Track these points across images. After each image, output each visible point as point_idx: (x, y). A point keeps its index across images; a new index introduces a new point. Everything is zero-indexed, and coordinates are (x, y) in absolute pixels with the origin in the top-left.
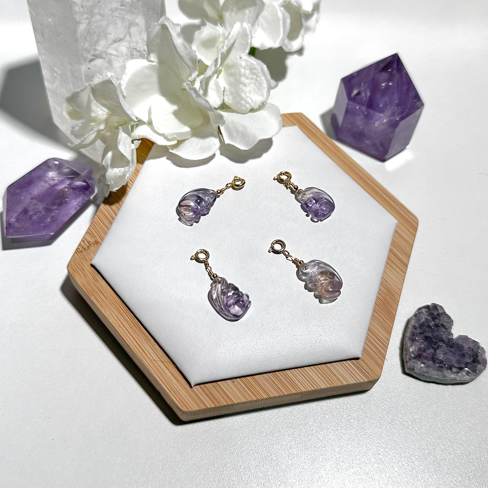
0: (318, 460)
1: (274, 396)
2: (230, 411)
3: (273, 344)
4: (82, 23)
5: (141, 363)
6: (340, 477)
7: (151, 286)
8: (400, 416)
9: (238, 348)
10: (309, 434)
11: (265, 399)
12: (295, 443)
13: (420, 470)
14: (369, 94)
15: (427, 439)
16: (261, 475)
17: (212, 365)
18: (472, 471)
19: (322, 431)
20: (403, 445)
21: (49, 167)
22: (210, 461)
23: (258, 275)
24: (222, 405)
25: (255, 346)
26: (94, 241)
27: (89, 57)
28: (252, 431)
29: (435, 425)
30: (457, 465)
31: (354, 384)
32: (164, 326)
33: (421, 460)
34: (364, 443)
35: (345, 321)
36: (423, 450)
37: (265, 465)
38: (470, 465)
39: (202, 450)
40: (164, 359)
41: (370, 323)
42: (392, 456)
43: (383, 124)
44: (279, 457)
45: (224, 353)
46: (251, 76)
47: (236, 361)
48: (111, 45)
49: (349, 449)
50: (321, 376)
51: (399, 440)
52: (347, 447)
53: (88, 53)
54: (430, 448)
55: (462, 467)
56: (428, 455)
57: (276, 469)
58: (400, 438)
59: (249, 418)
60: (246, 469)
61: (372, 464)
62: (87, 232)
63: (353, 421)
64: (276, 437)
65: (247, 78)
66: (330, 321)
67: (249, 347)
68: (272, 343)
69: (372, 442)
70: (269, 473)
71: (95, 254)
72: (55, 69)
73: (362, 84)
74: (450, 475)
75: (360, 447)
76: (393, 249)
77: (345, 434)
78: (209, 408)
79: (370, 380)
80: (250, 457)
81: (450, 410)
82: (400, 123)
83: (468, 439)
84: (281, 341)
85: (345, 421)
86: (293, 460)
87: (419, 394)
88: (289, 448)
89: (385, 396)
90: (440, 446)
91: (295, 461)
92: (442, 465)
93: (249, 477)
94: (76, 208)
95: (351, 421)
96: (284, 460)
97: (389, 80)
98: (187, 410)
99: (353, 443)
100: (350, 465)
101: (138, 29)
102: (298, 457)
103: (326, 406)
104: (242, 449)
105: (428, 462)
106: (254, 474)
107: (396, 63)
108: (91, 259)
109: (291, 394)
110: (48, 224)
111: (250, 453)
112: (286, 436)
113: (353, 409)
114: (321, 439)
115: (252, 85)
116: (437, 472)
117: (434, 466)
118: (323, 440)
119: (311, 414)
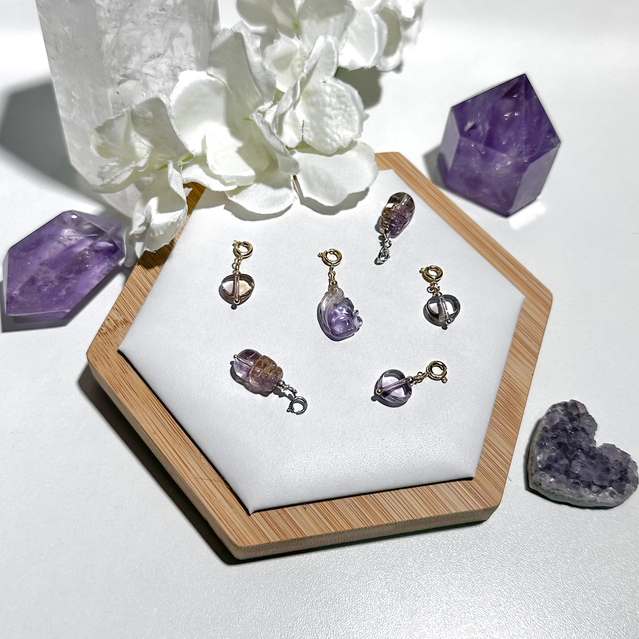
0: (419, 613)
1: (358, 527)
2: (300, 547)
3: (358, 459)
4: (109, 33)
5: (183, 482)
6: (447, 635)
7: (196, 380)
8: (528, 554)
9: (312, 463)
10: (407, 578)
11: (347, 532)
12: (389, 590)
13: (554, 627)
14: (487, 127)
15: (564, 586)
16: (343, 632)
17: (277, 485)
18: (623, 628)
19: (424, 574)
20: (531, 593)
21: (65, 223)
22: (275, 613)
23: (339, 367)
24: (289, 539)
25: (334, 461)
26: (123, 320)
27: (117, 78)
28: (331, 574)
29: (575, 566)
30: (604, 620)
31: (465, 513)
32: (214, 433)
33: (556, 613)
34: (480, 590)
35: (454, 429)
36: (558, 600)
37: (348, 619)
38: (621, 621)
39: (265, 598)
40: (213, 476)
41: (488, 432)
42: (517, 608)
43: (507, 167)
44: (367, 609)
45: (292, 469)
46: (338, 106)
47: (308, 481)
48: (146, 61)
49: (460, 599)
50: (421, 501)
51: (527, 586)
52: (457, 596)
53: (116, 73)
54: (568, 597)
55: (610, 623)
56: (564, 607)
57: (363, 624)
58: (528, 584)
59: (327, 556)
60: (323, 624)
61: (491, 618)
62: (113, 308)
63: (465, 561)
64: (363, 582)
65: (334, 109)
66: (434, 428)
67: (325, 462)
68: (356, 456)
69: (491, 589)
70: (354, 630)
71: (124, 337)
72: (73, 93)
73: (479, 115)
74: (594, 633)
75: (474, 595)
76: (518, 333)
77: (455, 578)
78: (273, 543)
79: (486, 507)
80: (328, 608)
81: (594, 547)
82: (529, 165)
83: (619, 585)
84: (369, 455)
85: (455, 561)
86: (386, 612)
87: (554, 526)
88: (381, 597)
89: (508, 529)
90: (581, 594)
91: (388, 614)
92: (584, 620)
93: (327, 635)
94: (100, 277)
95: (462, 561)
96: (374, 612)
97: (514, 109)
98: (243, 545)
99: (466, 590)
100: (461, 619)
101: (182, 41)
102: (392, 609)
103: (430, 541)
104: (318, 597)
105: (565, 616)
106: (333, 631)
107: (524, 86)
108: (118, 344)
109: (382, 525)
110: (63, 298)
111: (329, 603)
112: (377, 580)
113: (466, 545)
114: (423, 586)
115: (340, 118)
116: (577, 629)
117: (573, 622)
118: (425, 587)
119: (409, 552)
